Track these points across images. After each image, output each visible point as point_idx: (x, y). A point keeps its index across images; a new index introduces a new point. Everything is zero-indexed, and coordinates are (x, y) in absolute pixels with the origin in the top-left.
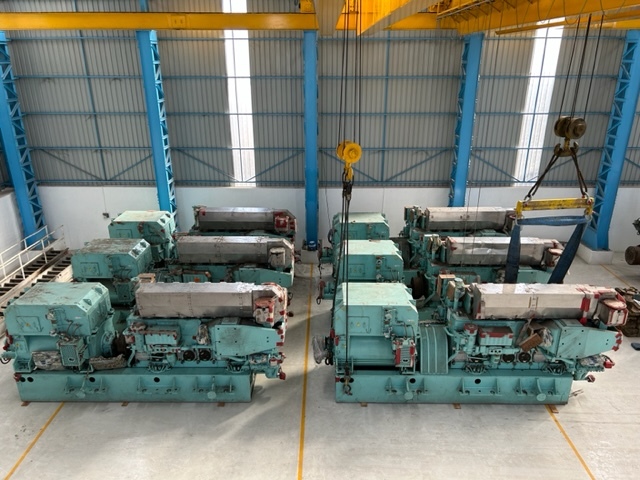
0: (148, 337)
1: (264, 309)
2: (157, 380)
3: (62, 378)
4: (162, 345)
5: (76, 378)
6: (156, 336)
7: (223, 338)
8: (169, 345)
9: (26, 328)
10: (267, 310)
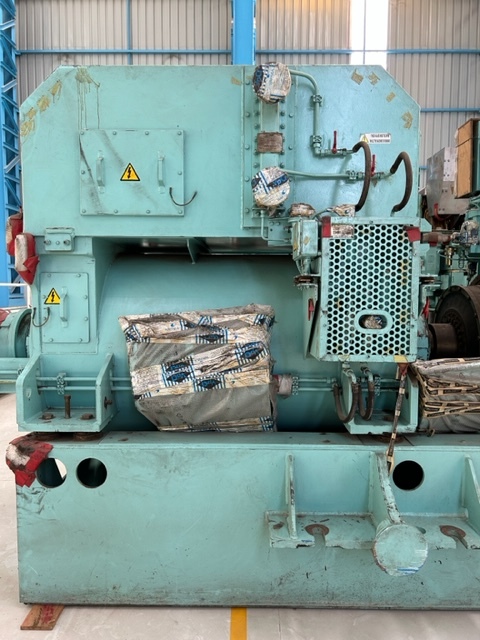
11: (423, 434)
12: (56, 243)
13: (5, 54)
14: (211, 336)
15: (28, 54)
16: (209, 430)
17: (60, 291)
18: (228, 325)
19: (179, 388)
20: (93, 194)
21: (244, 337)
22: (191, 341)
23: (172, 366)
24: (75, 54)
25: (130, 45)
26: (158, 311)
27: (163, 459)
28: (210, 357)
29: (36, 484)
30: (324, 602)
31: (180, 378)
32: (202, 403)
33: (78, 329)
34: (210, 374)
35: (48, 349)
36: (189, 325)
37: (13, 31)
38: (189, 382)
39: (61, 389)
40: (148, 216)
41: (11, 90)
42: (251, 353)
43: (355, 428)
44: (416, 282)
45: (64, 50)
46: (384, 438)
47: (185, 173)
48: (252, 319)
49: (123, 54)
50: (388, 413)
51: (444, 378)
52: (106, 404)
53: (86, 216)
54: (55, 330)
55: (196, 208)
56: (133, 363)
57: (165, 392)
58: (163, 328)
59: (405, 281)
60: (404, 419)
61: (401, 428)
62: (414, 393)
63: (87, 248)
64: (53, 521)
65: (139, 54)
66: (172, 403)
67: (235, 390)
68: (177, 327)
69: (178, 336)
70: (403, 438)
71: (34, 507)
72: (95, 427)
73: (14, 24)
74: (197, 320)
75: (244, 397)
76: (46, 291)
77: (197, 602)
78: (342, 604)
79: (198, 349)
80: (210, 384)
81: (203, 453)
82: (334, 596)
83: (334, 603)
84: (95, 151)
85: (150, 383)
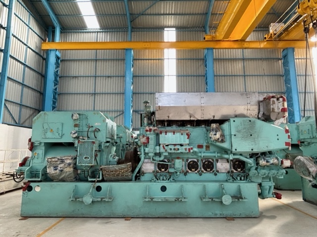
0: (162, 136)
1: (278, 99)
2: (164, 189)
3: (70, 186)
4: (175, 145)
5: (83, 186)
6: (170, 135)
7: (239, 131)
8: (181, 145)
9: (49, 135)
10: (281, 99)
11: (103, 181)
12: (36, 144)
13: (55, 77)
14: (62, 161)
15: (64, 77)
16: (63, 180)
17: (37, 153)
18: (65, 159)
19: (56, 171)
20: (45, 134)
21: (68, 161)
22: (59, 162)
23: (55, 167)
24: (78, 77)
25: (96, 75)
26: (53, 157)
27: (51, 186)
28: (62, 165)
29: (27, 191)
30: (81, 216)
31: (56, 170)
32: (60, 175)
33: (40, 160)
34: (62, 169)
35: (34, 164)
36: (58, 159)
37: (59, 71)
38: (57, 170)
39: (35, 173)
40: (55, 138)
41: (56, 88)
42: (69, 164)
43: (89, 180)
44: (94, 151)
45: (75, 75)
46: (94, 181)
47: (62, 130)
48: (70, 158)
49: (93, 76)
50: (94, 177)
51: (105, 169)
52: (43, 175)
53: (43, 138)
54: (35, 161)
55: (64, 137)
56: (48, 167)
57: (53, 172)
58: (53, 160)
59: (92, 150)
60: (99, 178)
61: (98, 179)
62: (101, 172)
63: (43, 144)
64: (29, 199)
65: (98, 76)
66: (54, 175)
67: (66, 172)
68: (56, 160)
69: (56, 161)
70: (99, 181)
71: (26, 196)
72: (39, 179)
73: (59, 69)
74: (60, 158)
75: (68, 173)
76: (34, 153)
77: (56, 216)
78: (86, 216)
79: (60, 164)
80: (62, 171)
81: (59, 184)
82: (83, 214)
83: (84, 216)
84: (46, 126)
85: (51, 171)
